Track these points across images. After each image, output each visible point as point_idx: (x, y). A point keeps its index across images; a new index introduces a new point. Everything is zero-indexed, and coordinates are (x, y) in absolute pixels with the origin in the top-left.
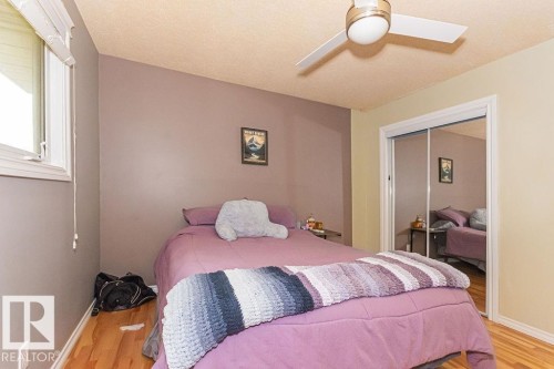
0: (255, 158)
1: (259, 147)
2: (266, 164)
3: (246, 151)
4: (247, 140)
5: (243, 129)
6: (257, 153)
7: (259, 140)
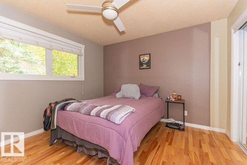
0: (145, 66)
1: (146, 61)
2: (150, 68)
3: (141, 64)
4: (142, 59)
5: (140, 55)
6: (145, 64)
7: (147, 58)
